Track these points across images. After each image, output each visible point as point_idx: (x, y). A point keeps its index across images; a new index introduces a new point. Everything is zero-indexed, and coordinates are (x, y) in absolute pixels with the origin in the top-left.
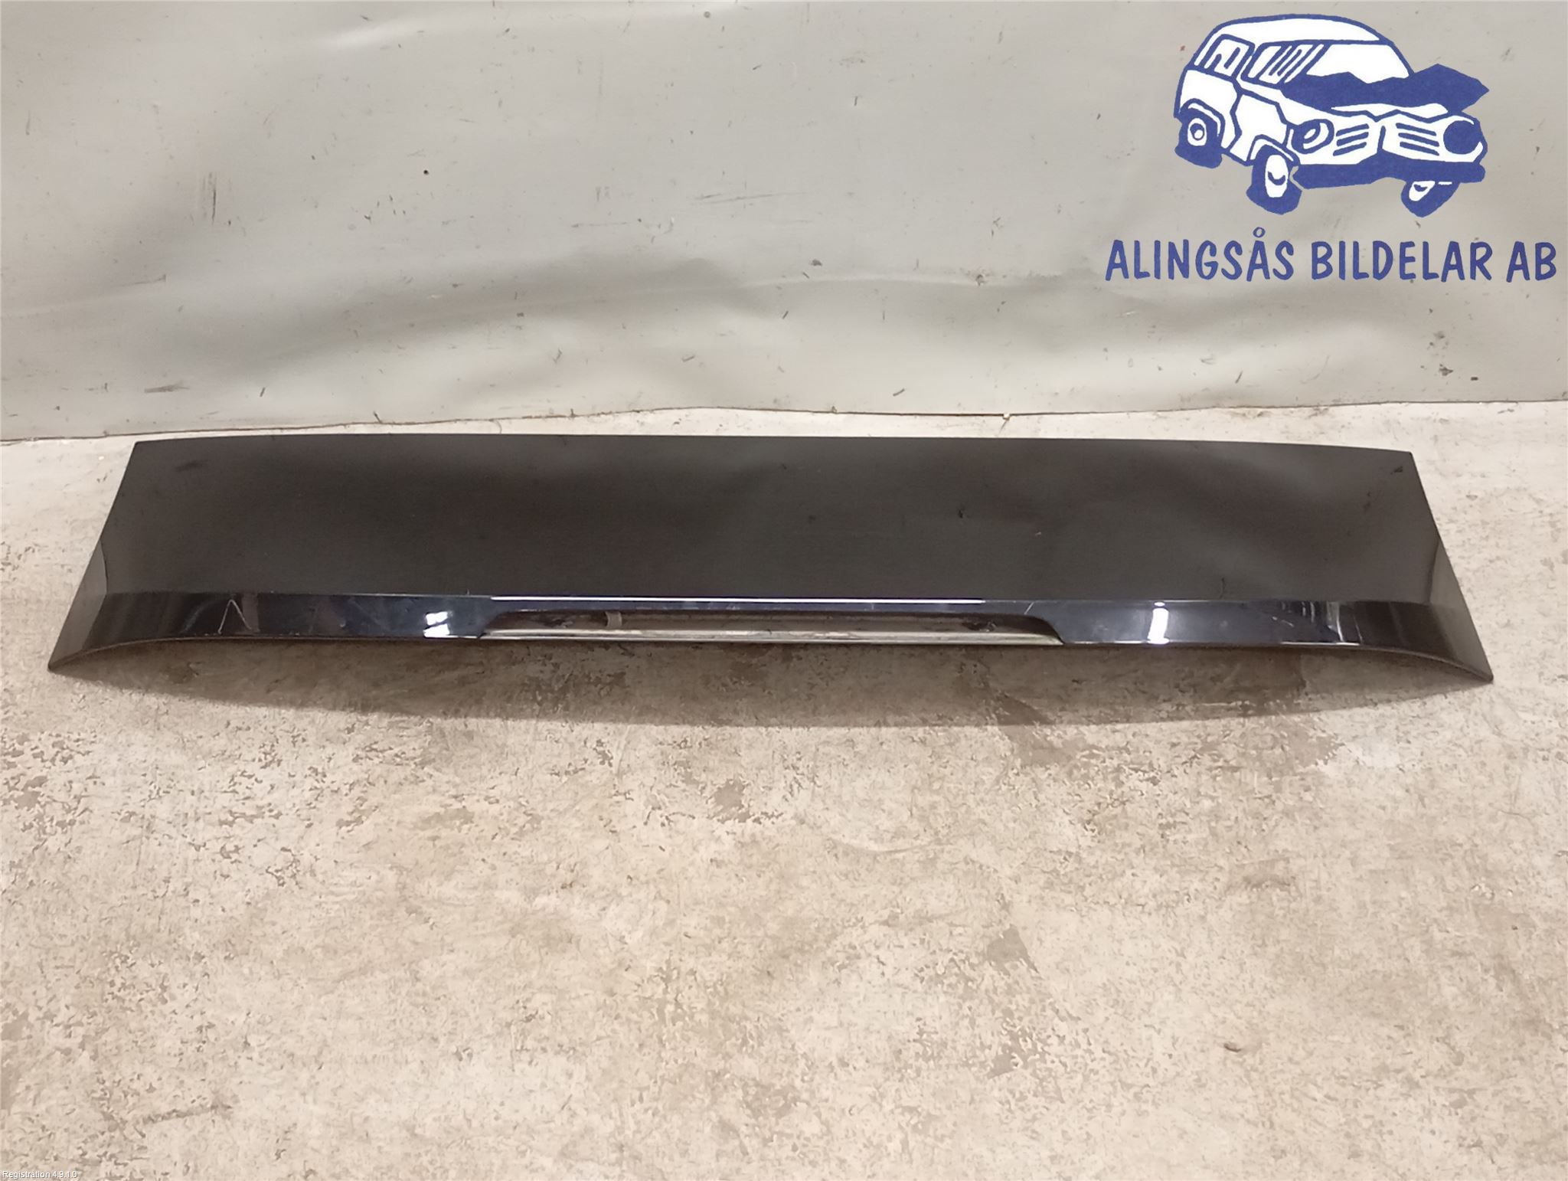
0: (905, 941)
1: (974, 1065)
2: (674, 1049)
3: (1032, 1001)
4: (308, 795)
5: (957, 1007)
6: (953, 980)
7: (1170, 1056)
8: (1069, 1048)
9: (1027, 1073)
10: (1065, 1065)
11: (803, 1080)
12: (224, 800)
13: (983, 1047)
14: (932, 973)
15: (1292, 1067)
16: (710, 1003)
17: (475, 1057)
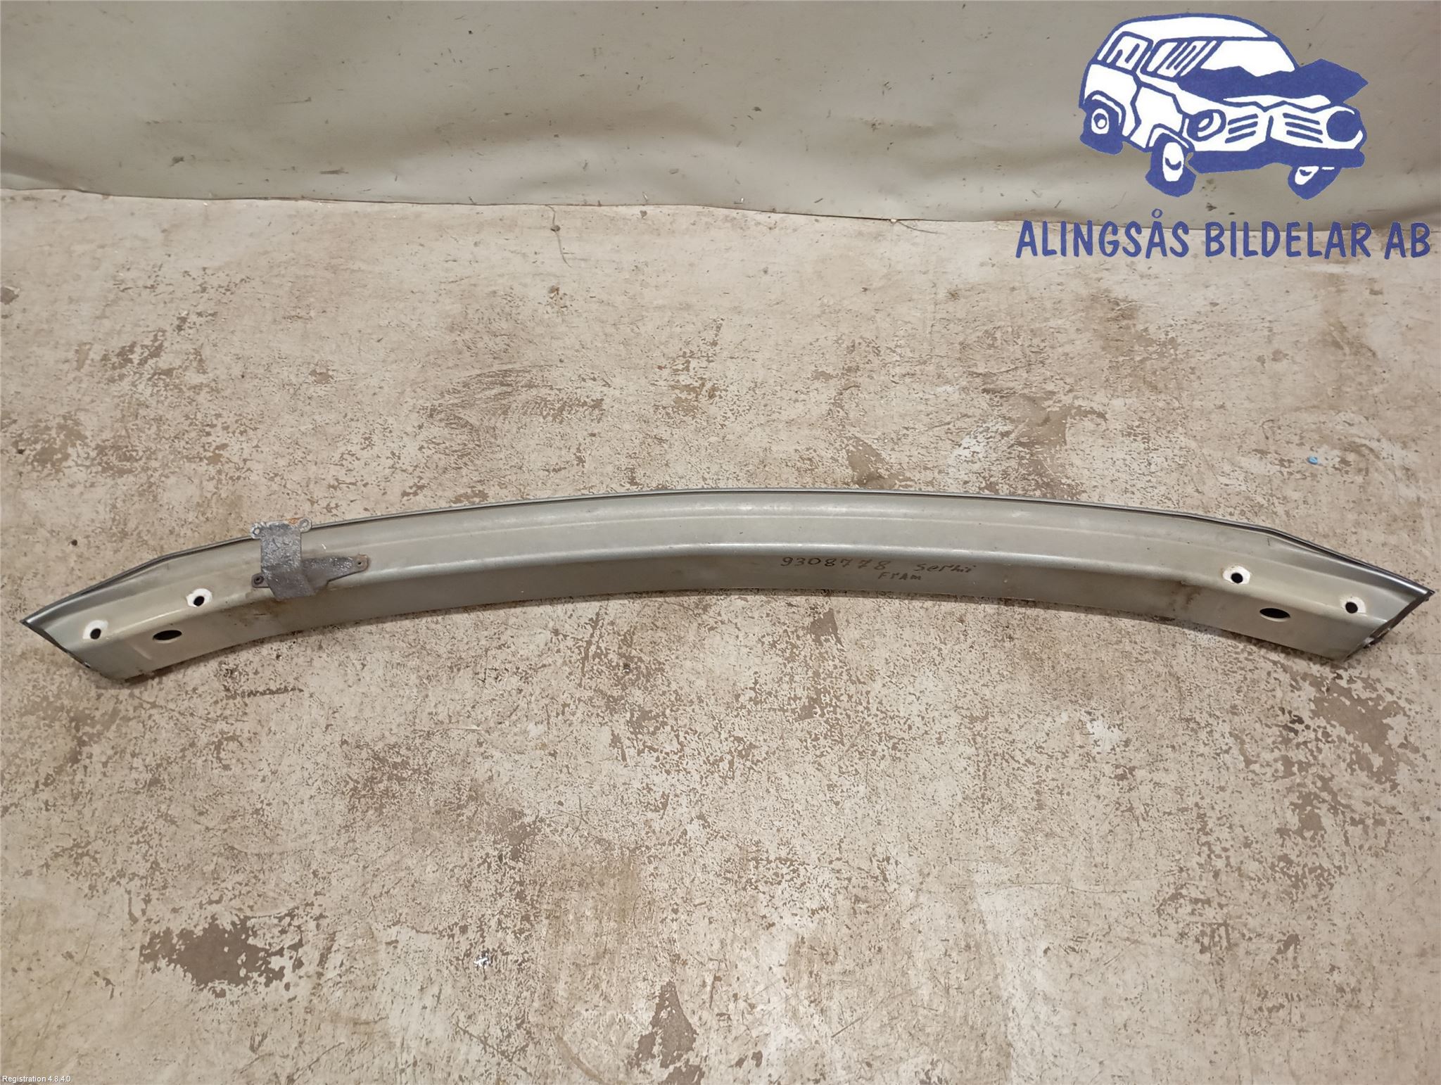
0: (756, 615)
1: (787, 711)
2: (591, 678)
3: (835, 667)
4: (388, 471)
5: (782, 666)
6: (784, 646)
7: (923, 718)
8: (854, 704)
9: (822, 720)
10: (849, 717)
11: (672, 710)
12: (334, 470)
13: (796, 698)
14: (771, 640)
15: (1007, 735)
16: (620, 648)
17: (462, 671)
